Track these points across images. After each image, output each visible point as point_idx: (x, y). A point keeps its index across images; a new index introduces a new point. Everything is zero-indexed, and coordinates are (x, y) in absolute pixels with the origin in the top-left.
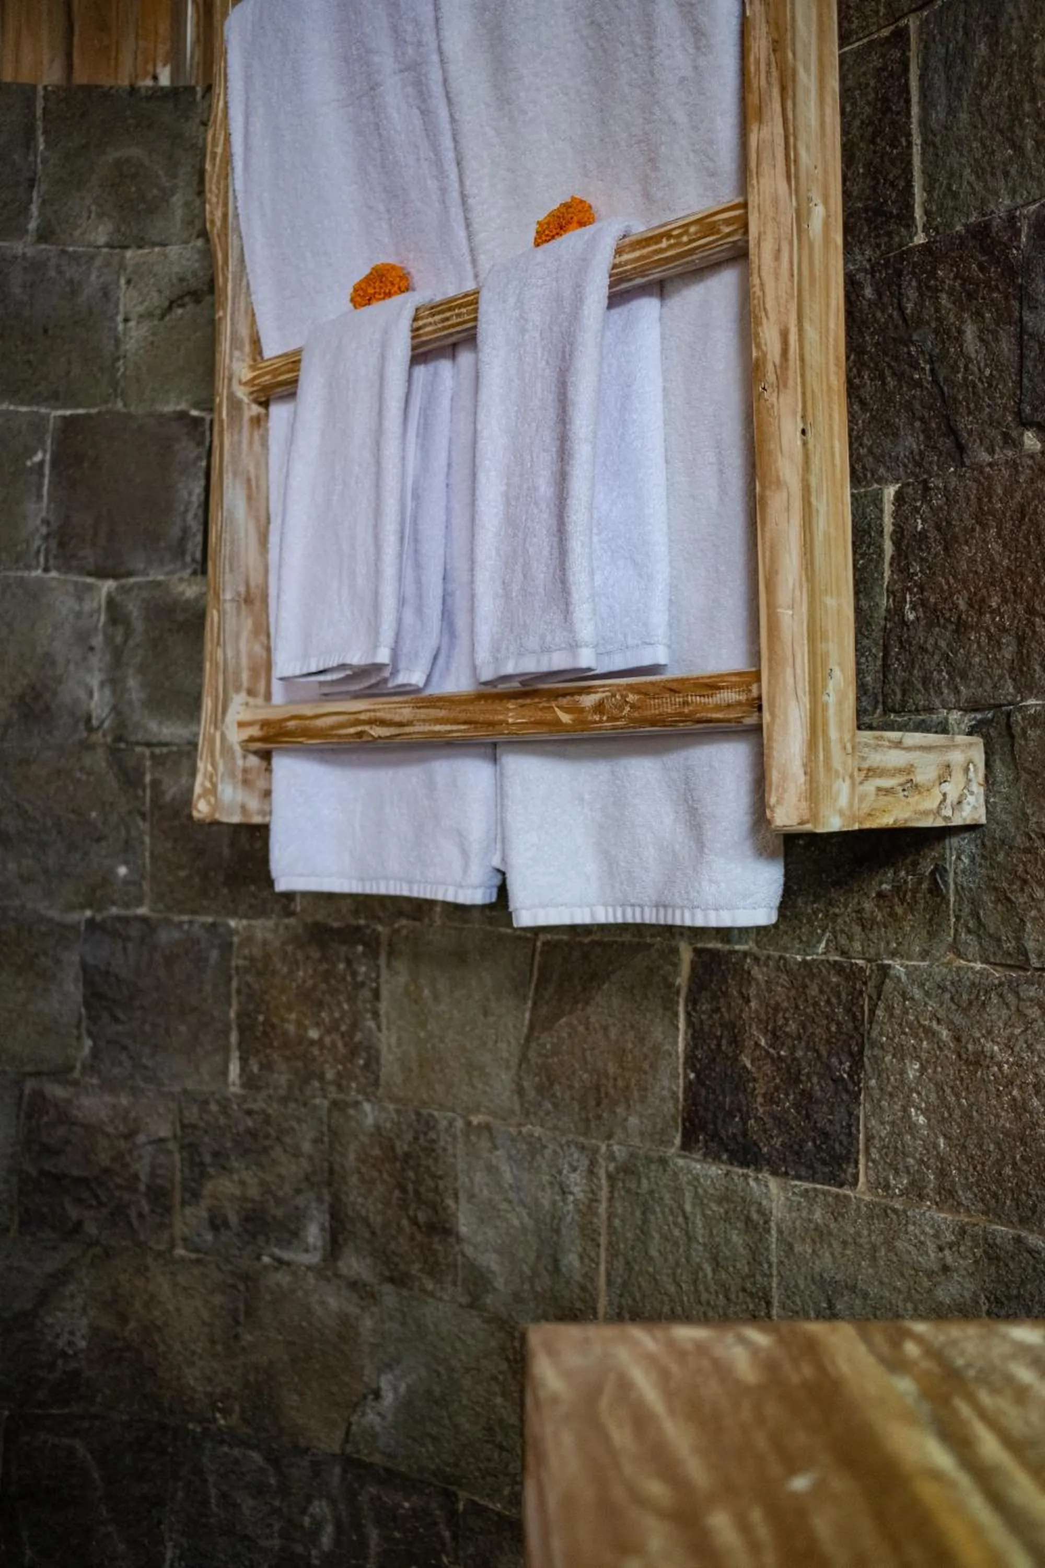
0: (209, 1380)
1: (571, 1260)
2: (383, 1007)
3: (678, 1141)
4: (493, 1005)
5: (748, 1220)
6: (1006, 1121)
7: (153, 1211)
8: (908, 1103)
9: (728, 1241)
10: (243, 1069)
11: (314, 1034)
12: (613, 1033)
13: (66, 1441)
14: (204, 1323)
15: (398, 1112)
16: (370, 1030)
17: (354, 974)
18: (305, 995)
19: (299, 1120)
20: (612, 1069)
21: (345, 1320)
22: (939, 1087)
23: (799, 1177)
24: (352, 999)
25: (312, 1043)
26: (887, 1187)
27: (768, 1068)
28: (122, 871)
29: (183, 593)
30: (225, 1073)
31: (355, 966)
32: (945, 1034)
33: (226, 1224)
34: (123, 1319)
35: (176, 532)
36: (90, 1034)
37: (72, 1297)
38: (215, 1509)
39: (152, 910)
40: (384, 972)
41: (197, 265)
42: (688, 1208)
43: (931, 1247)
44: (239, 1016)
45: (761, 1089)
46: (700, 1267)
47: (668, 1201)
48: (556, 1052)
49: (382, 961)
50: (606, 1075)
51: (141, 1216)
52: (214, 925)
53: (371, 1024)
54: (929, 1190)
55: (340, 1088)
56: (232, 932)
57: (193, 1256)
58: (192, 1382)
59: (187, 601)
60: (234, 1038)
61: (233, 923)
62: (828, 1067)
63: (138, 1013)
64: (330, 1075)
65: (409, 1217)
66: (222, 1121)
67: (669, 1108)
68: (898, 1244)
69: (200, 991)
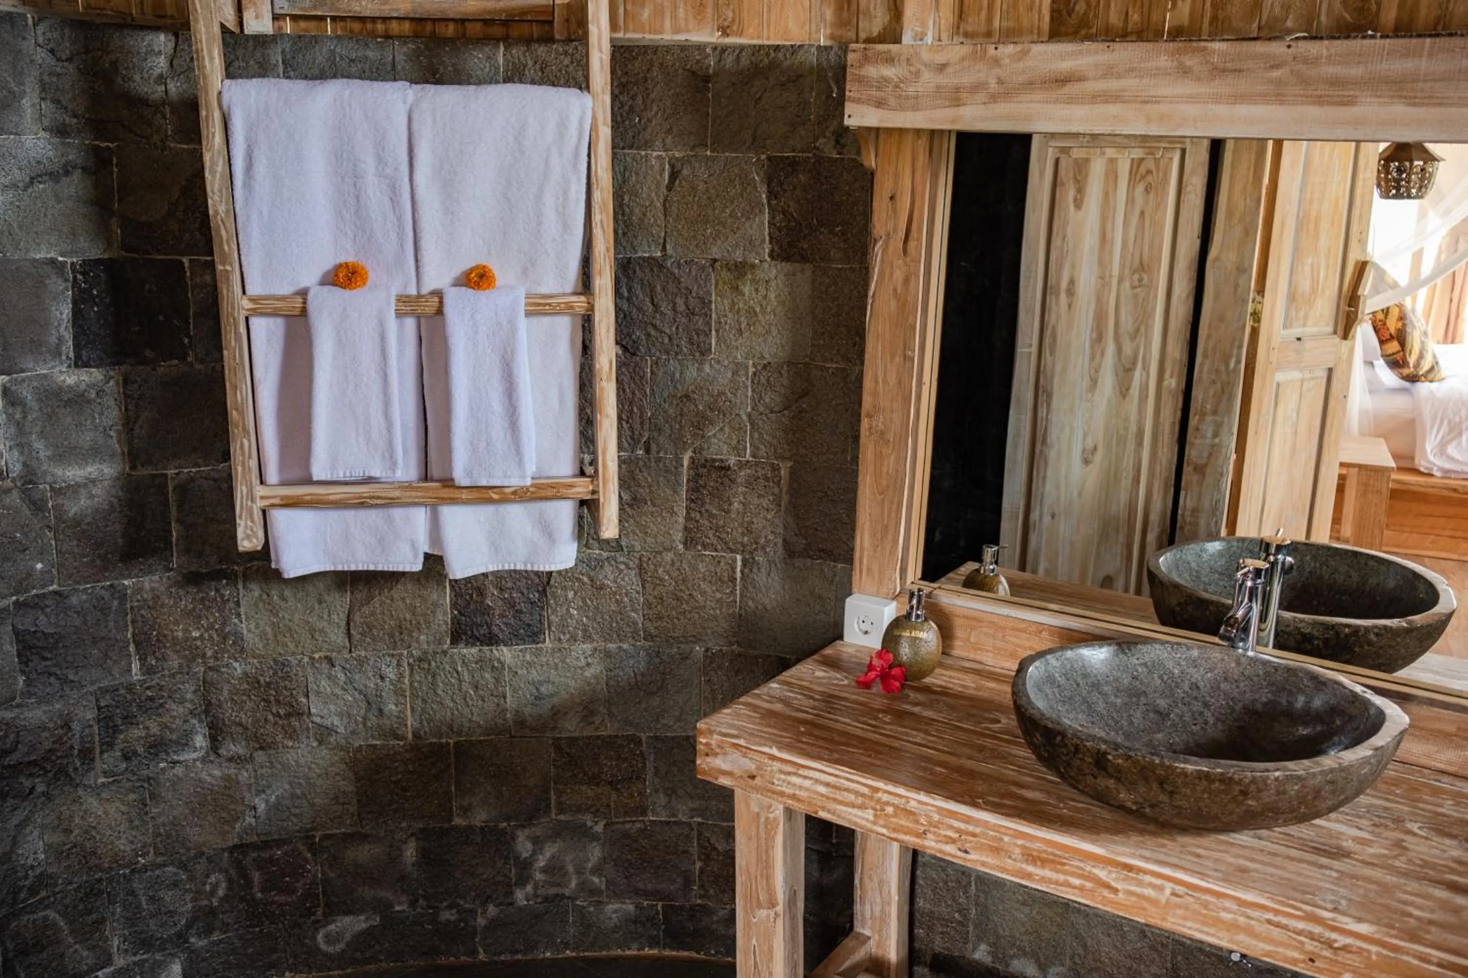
0: (132, 842)
1: (391, 707)
2: (242, 610)
3: (448, 642)
4: (326, 597)
5: (493, 666)
6: (614, 607)
7: (83, 764)
8: (569, 606)
9: (482, 677)
10: (142, 665)
11: (195, 634)
12: (408, 601)
13: (41, 914)
14: (123, 813)
15: (260, 663)
16: (235, 624)
17: (222, 596)
18: (188, 614)
19: (183, 683)
20: (408, 616)
21: (227, 778)
22: (583, 600)
23: (517, 644)
24: (220, 610)
25: (195, 639)
26: (560, 639)
27: (500, 603)
28: (39, 566)
29: (64, 381)
30: (129, 671)
31: (222, 591)
32: (585, 579)
33: (135, 753)
34: (68, 831)
35: (53, 340)
36: (23, 672)
37: (32, 832)
38: (145, 907)
39: (59, 585)
40: (242, 592)
41: (51, 153)
42: (459, 669)
43: (582, 658)
44: (134, 635)
45: (497, 612)
46: (467, 692)
47: (447, 667)
48: (373, 614)
49: (240, 586)
50: (405, 620)
51: (76, 769)
52: (112, 586)
53: (236, 621)
54: (579, 637)
55: (217, 659)
56: (126, 588)
57: (111, 780)
58: (122, 848)
59: (69, 386)
60: (132, 648)
61: (126, 582)
62: (529, 598)
63: (62, 651)
64: (209, 653)
65: (273, 714)
66: (129, 697)
67: (444, 628)
68: (568, 660)
69: (106, 627)
